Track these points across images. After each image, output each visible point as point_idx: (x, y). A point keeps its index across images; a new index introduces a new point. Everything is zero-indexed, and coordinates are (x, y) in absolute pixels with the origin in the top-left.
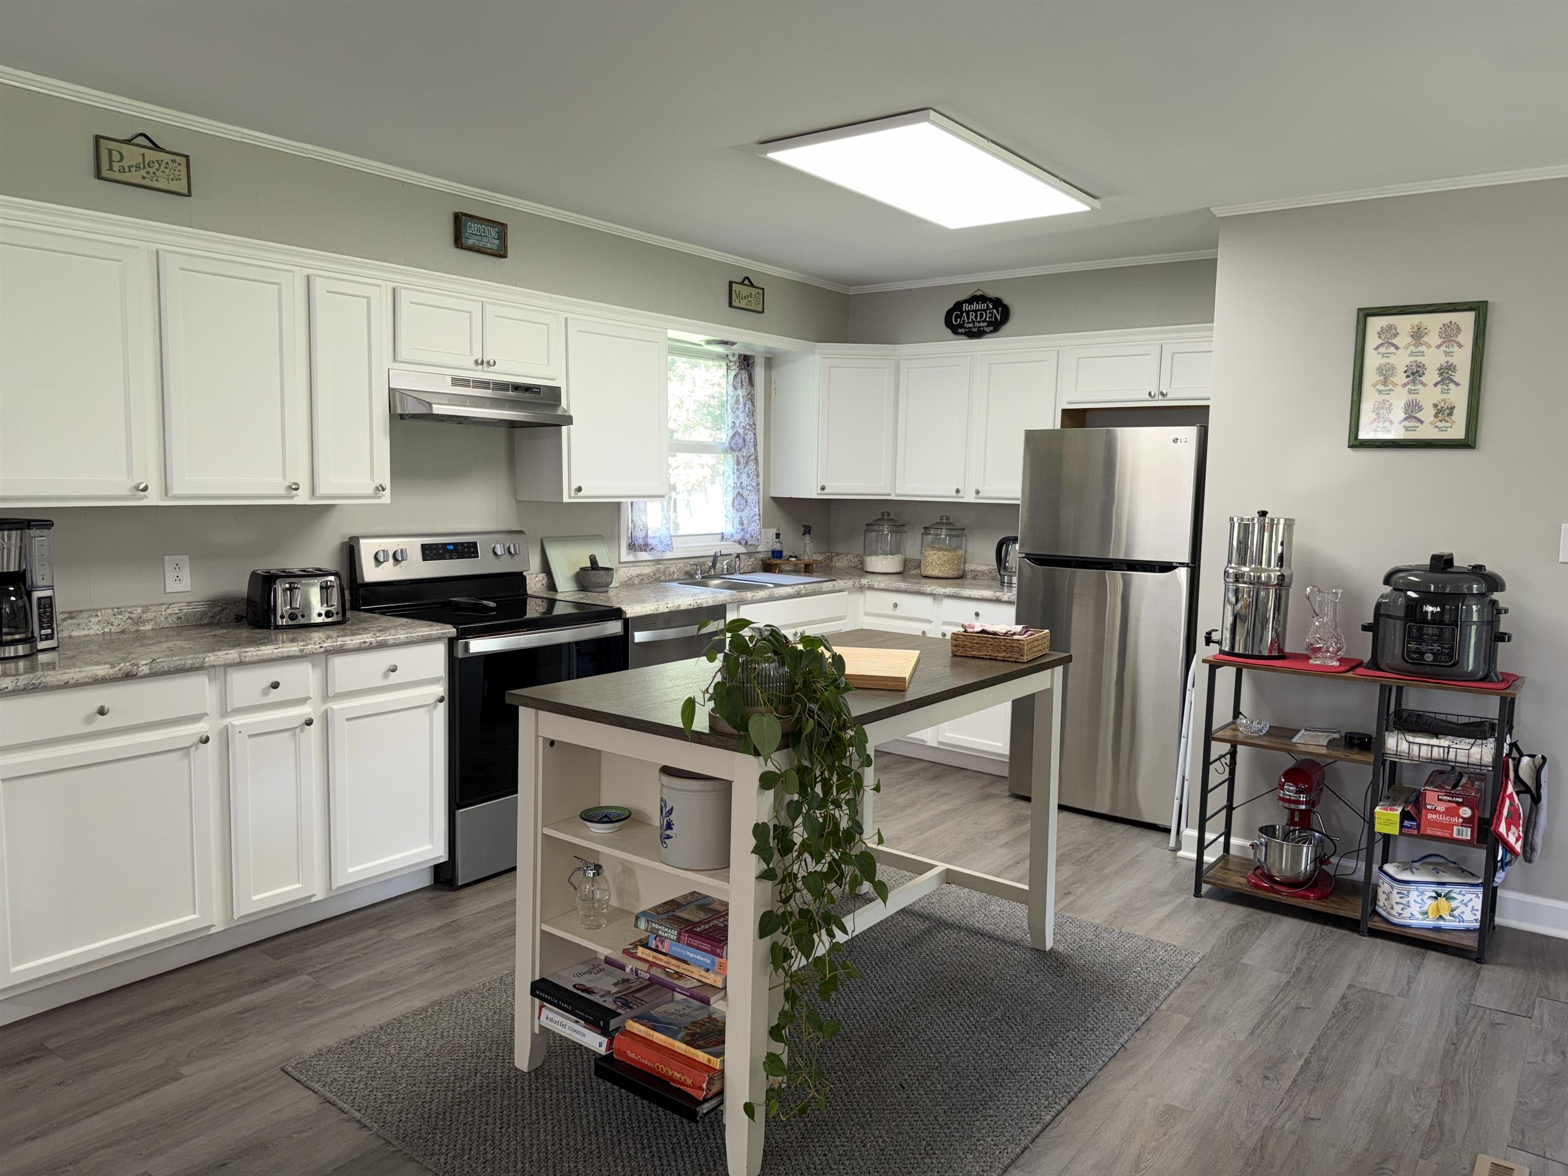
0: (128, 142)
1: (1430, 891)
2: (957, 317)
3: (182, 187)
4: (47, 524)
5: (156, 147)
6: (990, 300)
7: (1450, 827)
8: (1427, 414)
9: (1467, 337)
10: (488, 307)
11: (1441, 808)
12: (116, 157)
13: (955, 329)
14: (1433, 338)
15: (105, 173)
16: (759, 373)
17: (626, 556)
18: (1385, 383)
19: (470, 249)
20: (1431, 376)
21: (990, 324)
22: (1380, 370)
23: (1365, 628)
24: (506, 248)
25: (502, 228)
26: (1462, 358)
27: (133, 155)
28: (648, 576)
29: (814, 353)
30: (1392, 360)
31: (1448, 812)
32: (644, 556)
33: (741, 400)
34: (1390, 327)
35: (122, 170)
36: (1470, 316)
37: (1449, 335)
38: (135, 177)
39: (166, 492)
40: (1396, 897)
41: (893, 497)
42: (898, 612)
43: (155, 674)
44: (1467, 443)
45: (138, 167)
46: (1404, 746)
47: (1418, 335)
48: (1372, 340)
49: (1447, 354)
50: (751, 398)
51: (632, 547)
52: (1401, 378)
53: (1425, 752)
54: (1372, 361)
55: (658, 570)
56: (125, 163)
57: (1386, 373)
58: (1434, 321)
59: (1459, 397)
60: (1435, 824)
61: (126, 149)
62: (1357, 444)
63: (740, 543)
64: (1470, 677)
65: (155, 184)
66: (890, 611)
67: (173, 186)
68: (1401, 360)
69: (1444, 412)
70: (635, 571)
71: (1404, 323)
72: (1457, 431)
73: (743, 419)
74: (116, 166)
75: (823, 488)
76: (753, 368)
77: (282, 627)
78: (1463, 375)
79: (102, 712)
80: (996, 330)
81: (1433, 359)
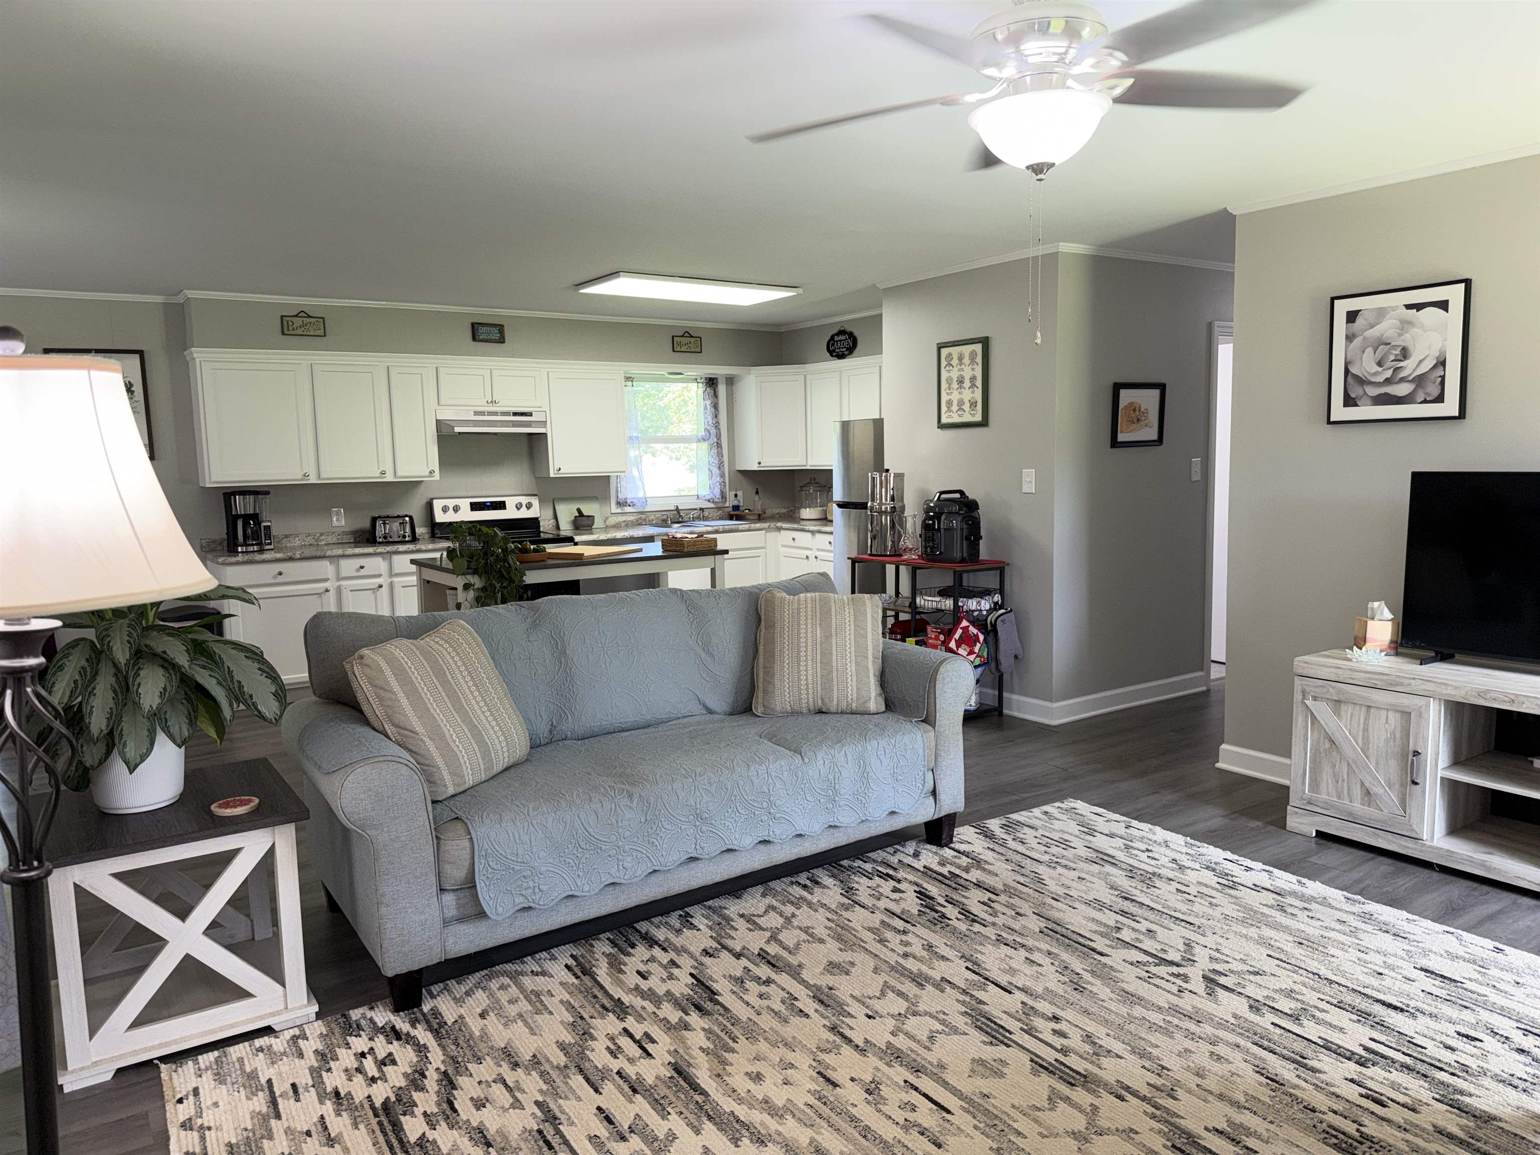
0: (296, 316)
2: (832, 345)
3: (321, 332)
4: (267, 493)
5: (310, 317)
6: (848, 333)
8: (967, 407)
9: (980, 359)
10: (494, 371)
12: (290, 324)
13: (831, 353)
14: (967, 360)
15: (286, 332)
16: (722, 389)
17: (614, 509)
18: (949, 389)
19: (482, 341)
20: (967, 383)
21: (848, 349)
22: (947, 380)
24: (504, 338)
25: (501, 328)
26: (978, 372)
27: (298, 321)
28: (632, 522)
29: (749, 373)
30: (951, 374)
32: (628, 509)
33: (709, 407)
34: (949, 355)
35: (293, 329)
36: (981, 346)
37: (973, 358)
38: (299, 332)
39: (319, 477)
41: (808, 468)
42: (796, 544)
43: (303, 559)
44: (984, 423)
45: (300, 327)
47: (960, 359)
48: (943, 362)
49: (973, 369)
50: (715, 406)
51: (619, 504)
52: (955, 385)
54: (944, 376)
55: (640, 518)
56: (295, 326)
57: (950, 382)
58: (967, 349)
59: (979, 395)
61: (294, 319)
62: (942, 426)
63: (709, 501)
65: (308, 333)
66: (791, 543)
67: (318, 333)
68: (955, 374)
69: (973, 404)
70: (621, 519)
71: (955, 351)
72: (980, 416)
73: (710, 418)
74: (290, 328)
75: (759, 463)
76: (717, 386)
77: (380, 543)
78: (979, 383)
79: (280, 574)
80: (851, 353)
81: (967, 374)
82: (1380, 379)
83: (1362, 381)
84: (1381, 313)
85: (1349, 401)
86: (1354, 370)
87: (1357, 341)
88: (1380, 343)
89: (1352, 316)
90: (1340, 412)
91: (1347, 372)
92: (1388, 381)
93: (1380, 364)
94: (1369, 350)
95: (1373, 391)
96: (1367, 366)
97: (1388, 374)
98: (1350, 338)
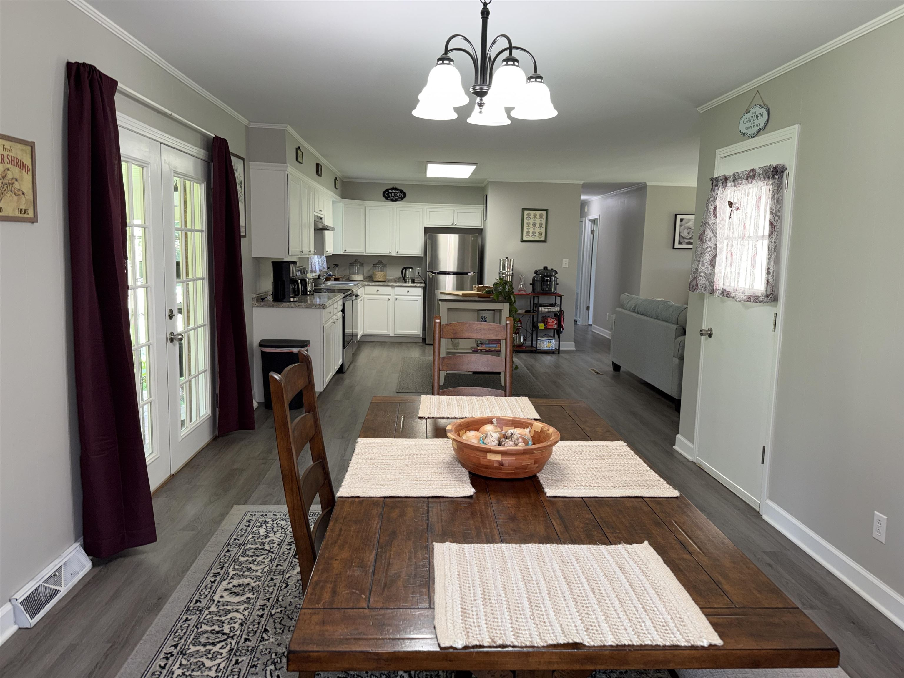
1: (547, 341)
2: (387, 194)
6: (399, 190)
7: (553, 325)
8: (537, 234)
9: (544, 217)
11: (551, 322)
13: (387, 198)
14: (538, 217)
18: (528, 227)
20: (538, 226)
21: (399, 198)
22: (527, 223)
23: (531, 284)
26: (544, 222)
30: (529, 221)
31: (553, 322)
34: (529, 213)
36: (545, 212)
37: (541, 216)
40: (542, 344)
41: (364, 254)
42: (378, 293)
44: (544, 241)
46: (543, 309)
47: (535, 216)
48: (525, 216)
49: (540, 220)
52: (531, 226)
53: (547, 310)
54: (526, 221)
57: (528, 224)
58: (538, 213)
59: (543, 231)
60: (550, 325)
62: (523, 241)
64: (553, 293)
68: (531, 221)
69: (540, 234)
71: (532, 213)
72: (543, 239)
75: (346, 250)
78: (544, 226)
80: (402, 200)
81: (538, 222)
82: (688, 237)
83: (683, 238)
84: (689, 220)
85: (680, 243)
86: (682, 234)
87: (683, 227)
88: (689, 228)
89: (682, 220)
90: (677, 245)
91: (680, 235)
92: (690, 238)
93: (688, 233)
94: (686, 230)
95: (686, 241)
96: (685, 234)
97: (690, 236)
98: (681, 226)
